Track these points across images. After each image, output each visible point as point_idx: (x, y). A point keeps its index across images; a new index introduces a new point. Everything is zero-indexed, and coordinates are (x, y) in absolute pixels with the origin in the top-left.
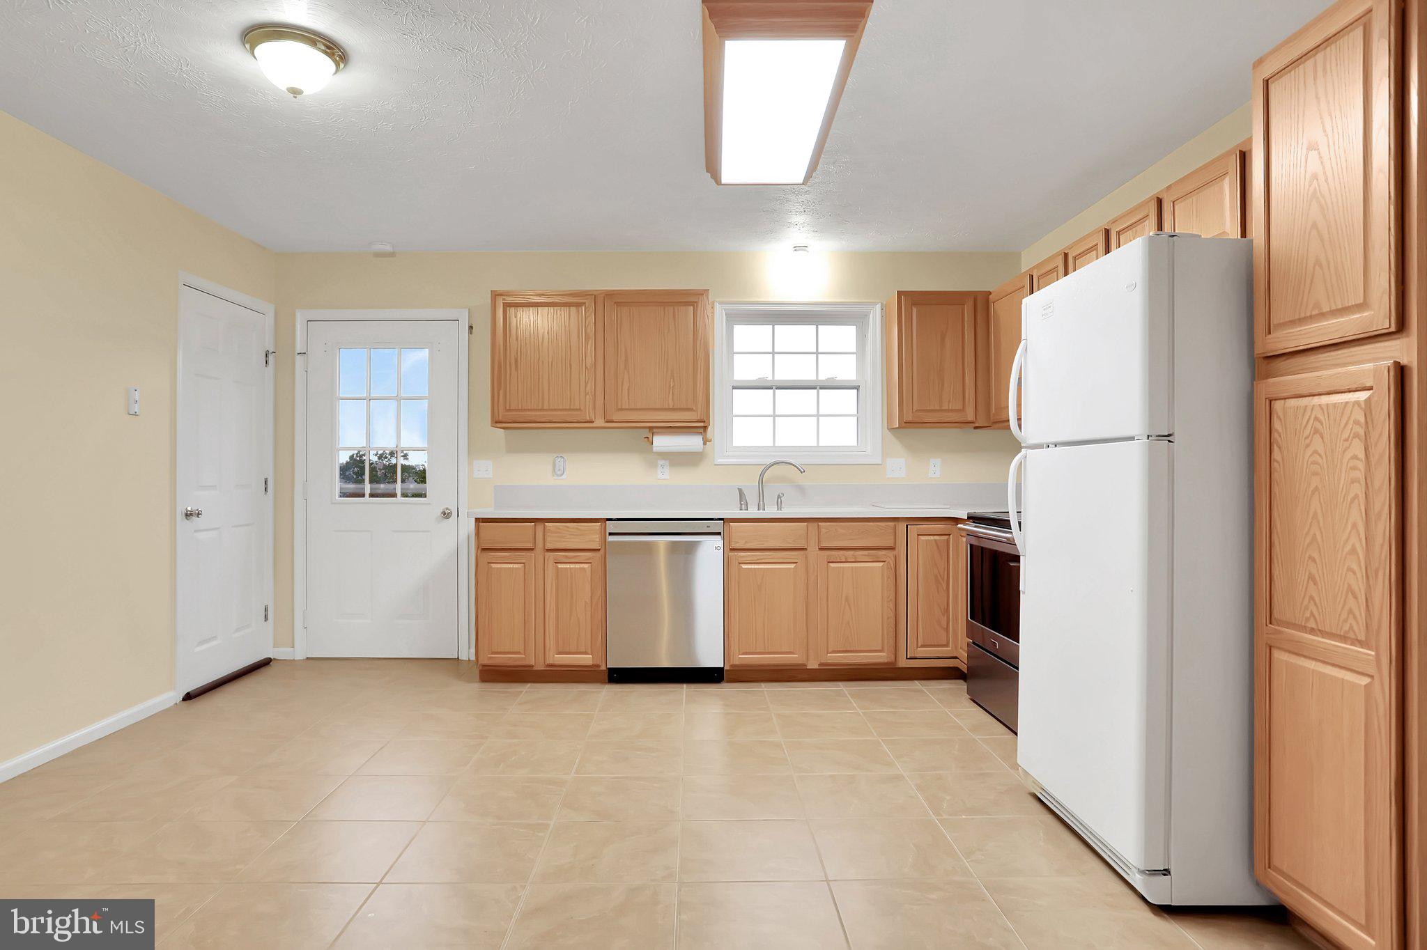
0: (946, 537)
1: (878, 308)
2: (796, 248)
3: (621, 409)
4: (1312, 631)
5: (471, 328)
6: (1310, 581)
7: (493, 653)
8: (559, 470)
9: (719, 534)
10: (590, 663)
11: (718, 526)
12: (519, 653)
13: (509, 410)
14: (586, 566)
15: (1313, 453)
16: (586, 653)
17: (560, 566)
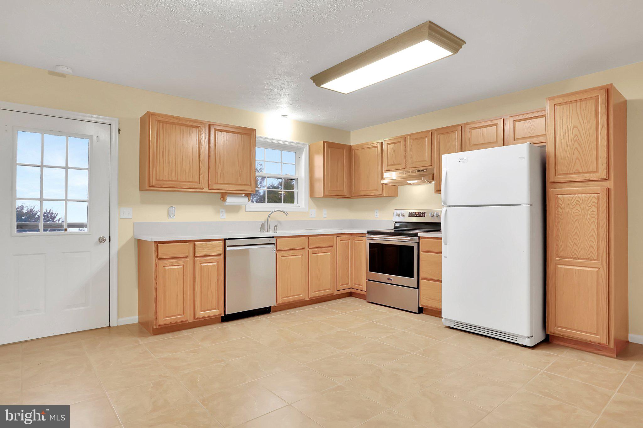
0: (348, 241)
1: (308, 146)
2: (284, 116)
3: (217, 183)
4: (575, 258)
5: (119, 130)
6: (574, 245)
7: (166, 317)
8: (172, 214)
9: (274, 244)
10: (217, 313)
11: (273, 241)
12: (181, 315)
13: (159, 180)
14: (215, 264)
15: (576, 210)
16: (215, 309)
17: (202, 265)
